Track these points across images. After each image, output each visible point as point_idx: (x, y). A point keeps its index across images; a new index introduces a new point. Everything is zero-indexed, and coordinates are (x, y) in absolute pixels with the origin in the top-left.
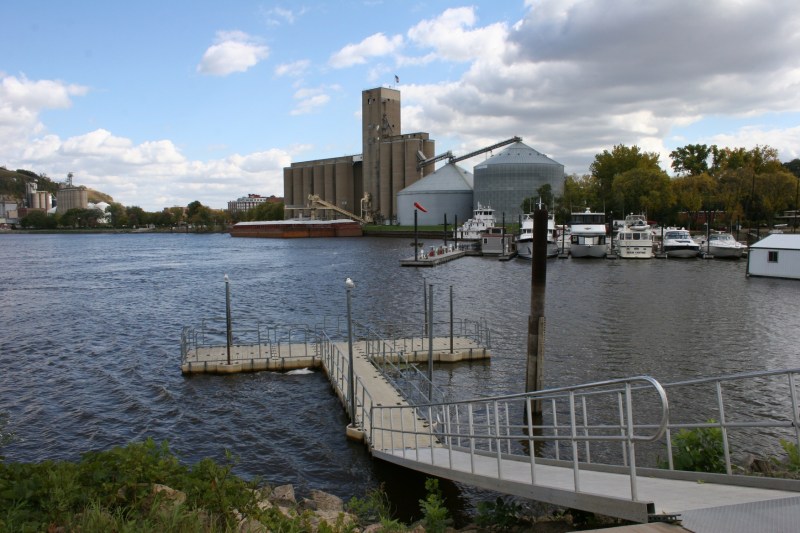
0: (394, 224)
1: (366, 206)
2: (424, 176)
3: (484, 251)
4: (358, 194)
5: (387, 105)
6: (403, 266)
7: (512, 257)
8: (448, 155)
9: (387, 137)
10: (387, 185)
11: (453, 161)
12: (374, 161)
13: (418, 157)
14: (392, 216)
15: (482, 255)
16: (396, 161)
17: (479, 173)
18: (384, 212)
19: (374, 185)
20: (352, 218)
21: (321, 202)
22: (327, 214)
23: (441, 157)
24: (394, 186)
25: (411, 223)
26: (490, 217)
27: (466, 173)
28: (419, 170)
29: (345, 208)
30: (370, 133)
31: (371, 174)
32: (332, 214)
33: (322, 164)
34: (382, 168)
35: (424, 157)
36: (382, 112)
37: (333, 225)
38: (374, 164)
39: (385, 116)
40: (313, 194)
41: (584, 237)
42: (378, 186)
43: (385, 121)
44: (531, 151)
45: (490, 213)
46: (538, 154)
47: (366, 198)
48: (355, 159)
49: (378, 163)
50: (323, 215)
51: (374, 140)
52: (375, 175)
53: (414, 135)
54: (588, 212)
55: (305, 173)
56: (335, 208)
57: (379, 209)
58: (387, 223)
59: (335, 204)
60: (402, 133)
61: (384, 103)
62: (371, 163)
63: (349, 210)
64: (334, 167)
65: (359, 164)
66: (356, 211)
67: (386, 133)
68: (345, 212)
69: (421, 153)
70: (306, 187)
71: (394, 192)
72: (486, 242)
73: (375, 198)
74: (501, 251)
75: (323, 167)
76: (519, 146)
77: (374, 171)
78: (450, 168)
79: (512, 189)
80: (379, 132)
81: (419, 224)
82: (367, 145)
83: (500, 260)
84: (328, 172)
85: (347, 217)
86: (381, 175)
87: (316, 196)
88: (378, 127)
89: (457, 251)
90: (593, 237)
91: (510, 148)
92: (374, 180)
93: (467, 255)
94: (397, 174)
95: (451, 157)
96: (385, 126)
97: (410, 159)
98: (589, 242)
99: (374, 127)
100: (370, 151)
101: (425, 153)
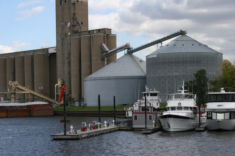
0: (82, 105)
1: (59, 91)
2: (107, 64)
3: (134, 126)
4: (53, 80)
5: (76, 5)
6: (54, 139)
7: (154, 131)
8: (127, 47)
9: (76, 32)
10: (77, 73)
11: (130, 51)
12: (66, 52)
13: (102, 48)
14: (81, 98)
15: (133, 130)
16: (84, 52)
17: (151, 61)
18: (74, 95)
19: (66, 72)
20: (46, 101)
21: (19, 87)
22: (26, 98)
23: (121, 49)
24: (82, 73)
25: (96, 104)
26: (156, 98)
27: (141, 61)
28: (103, 60)
29: (42, 92)
30: (62, 29)
31: (64, 64)
32: (30, 97)
33: (22, 55)
34: (72, 58)
35: (107, 49)
36: (72, 11)
37: (28, 106)
38: (66, 56)
39: (74, 14)
40: (14, 80)
41: (217, 112)
42: (70, 74)
43: (74, 19)
44: (194, 42)
45: (155, 95)
46: (200, 44)
47: (59, 83)
48: (51, 51)
49: (69, 54)
50: (23, 98)
51: (66, 35)
52: (66, 65)
53: (99, 30)
54: (223, 92)
55: (8, 63)
56: (32, 92)
57: (70, 92)
58: (77, 104)
59: (33, 89)
60: (89, 29)
61: (74, 4)
62: (63, 54)
63: (45, 94)
64: (32, 57)
65: (54, 55)
66: (52, 96)
67: (76, 29)
68: (41, 96)
69: (105, 46)
70: (9, 75)
71: (82, 78)
72: (136, 119)
73: (67, 83)
74: (144, 126)
75: (23, 58)
76: (184, 38)
77: (66, 61)
78: (128, 57)
79: (178, 74)
80: (70, 28)
81: (101, 105)
82: (59, 39)
83: (144, 134)
84: (27, 62)
85: (42, 100)
86: (72, 64)
87: (16, 83)
88: (69, 24)
89: (112, 126)
90: (224, 112)
91: (176, 40)
92: (66, 68)
93: (120, 130)
94: (85, 64)
95: (129, 49)
96: (75, 23)
97: (95, 52)
98: (220, 117)
99: (66, 24)
100: (62, 44)
101: (108, 46)
